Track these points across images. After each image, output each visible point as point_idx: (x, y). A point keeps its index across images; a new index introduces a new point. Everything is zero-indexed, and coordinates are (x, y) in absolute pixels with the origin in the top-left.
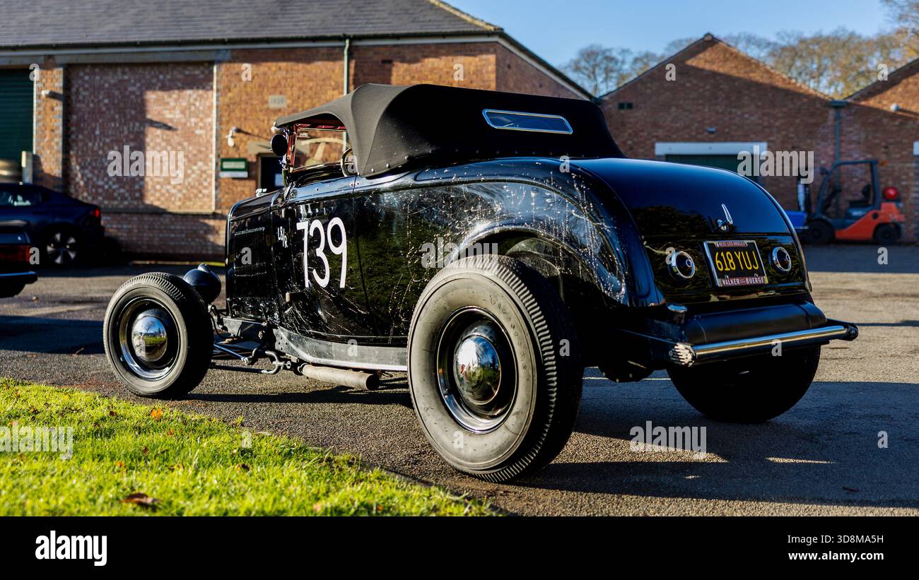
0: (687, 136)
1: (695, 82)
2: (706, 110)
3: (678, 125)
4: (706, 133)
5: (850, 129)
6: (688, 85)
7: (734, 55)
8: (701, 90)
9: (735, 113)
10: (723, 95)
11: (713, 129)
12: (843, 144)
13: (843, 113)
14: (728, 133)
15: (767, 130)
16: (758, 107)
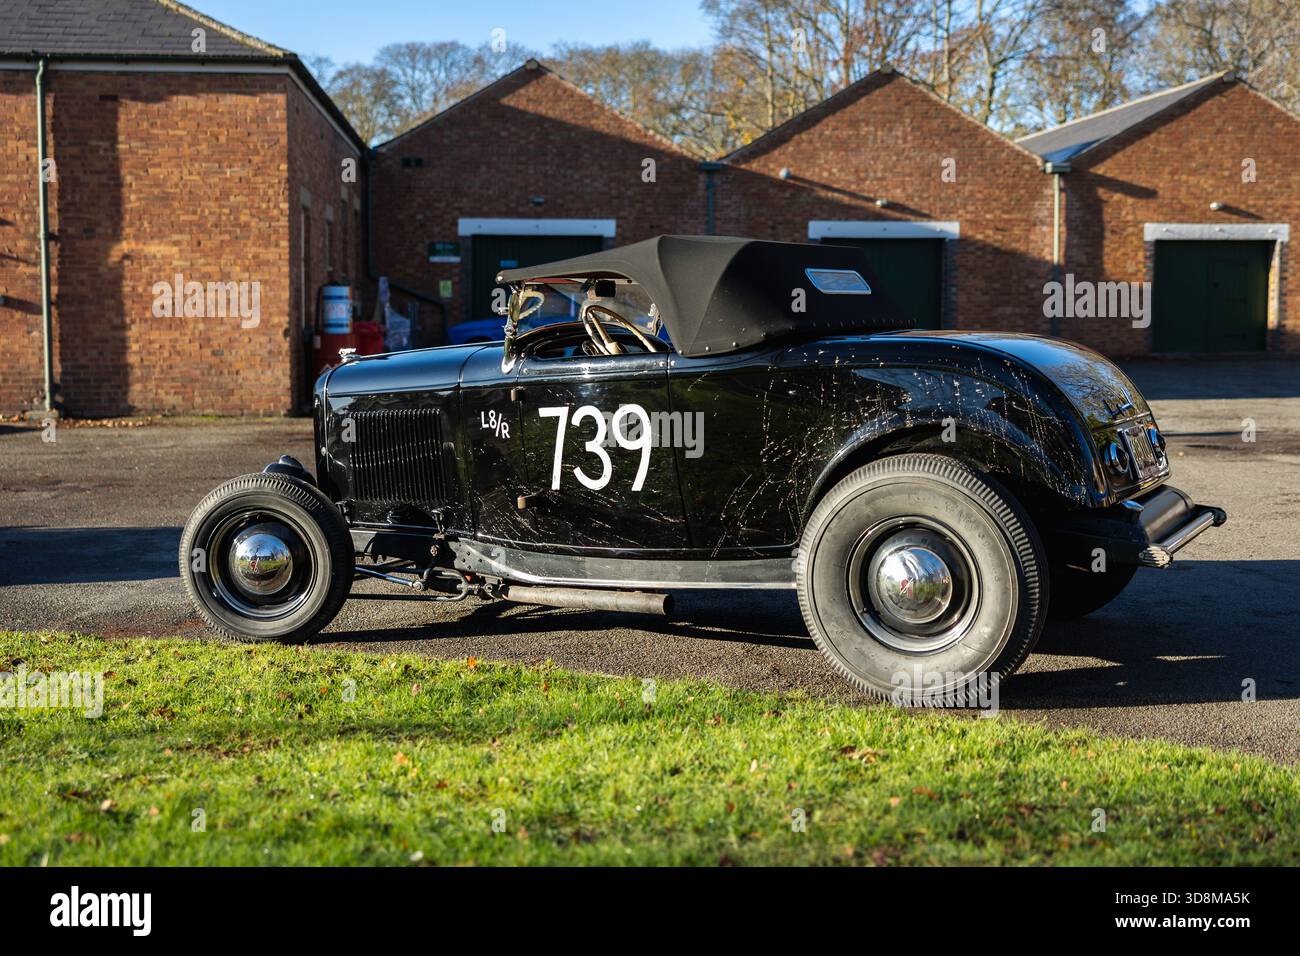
0: (504, 209)
1: (513, 129)
2: (531, 171)
3: (490, 192)
4: (531, 205)
5: (727, 202)
6: (504, 134)
7: (568, 93)
8: (522, 142)
9: (572, 177)
10: (554, 150)
11: (541, 200)
12: (719, 223)
13: (717, 180)
14: (562, 205)
15: (615, 202)
16: (602, 168)
